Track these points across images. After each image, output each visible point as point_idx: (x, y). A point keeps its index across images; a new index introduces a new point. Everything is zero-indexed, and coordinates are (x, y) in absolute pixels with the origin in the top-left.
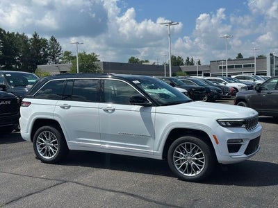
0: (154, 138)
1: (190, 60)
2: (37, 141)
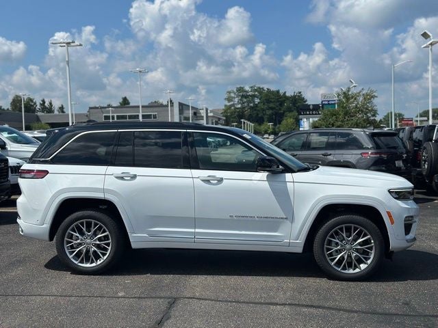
0: (292, 221)
1: (47, 104)
2: (66, 239)
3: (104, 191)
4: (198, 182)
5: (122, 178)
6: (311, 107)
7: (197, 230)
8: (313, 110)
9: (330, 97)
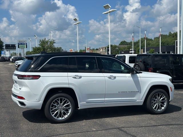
0: (140, 93)
2: (50, 107)
3: (69, 84)
4: (107, 78)
5: (75, 78)
6: (11, 45)
7: (106, 99)
8: (12, 47)
9: (22, 42)
